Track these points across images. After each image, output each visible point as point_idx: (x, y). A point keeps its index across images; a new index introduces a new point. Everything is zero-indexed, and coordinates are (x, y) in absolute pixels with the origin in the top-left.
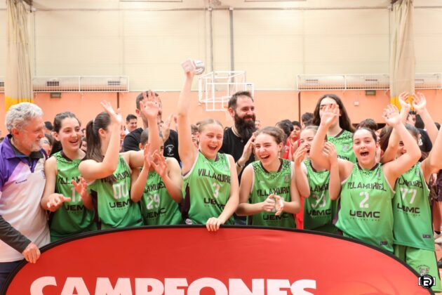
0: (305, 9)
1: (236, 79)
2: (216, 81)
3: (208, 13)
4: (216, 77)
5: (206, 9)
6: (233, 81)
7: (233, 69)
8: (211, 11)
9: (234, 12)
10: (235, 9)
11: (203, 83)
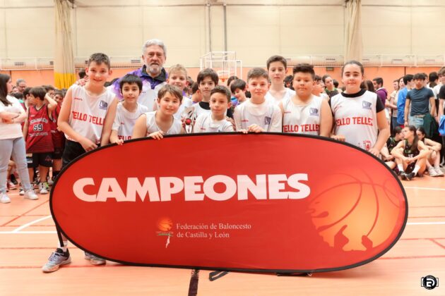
0: (280, 5)
1: (229, 58)
2: (213, 59)
3: (207, 8)
4: (213, 57)
5: (206, 5)
6: (226, 59)
7: (226, 50)
8: (209, 7)
9: (227, 7)
10: (228, 5)
11: (203, 62)
